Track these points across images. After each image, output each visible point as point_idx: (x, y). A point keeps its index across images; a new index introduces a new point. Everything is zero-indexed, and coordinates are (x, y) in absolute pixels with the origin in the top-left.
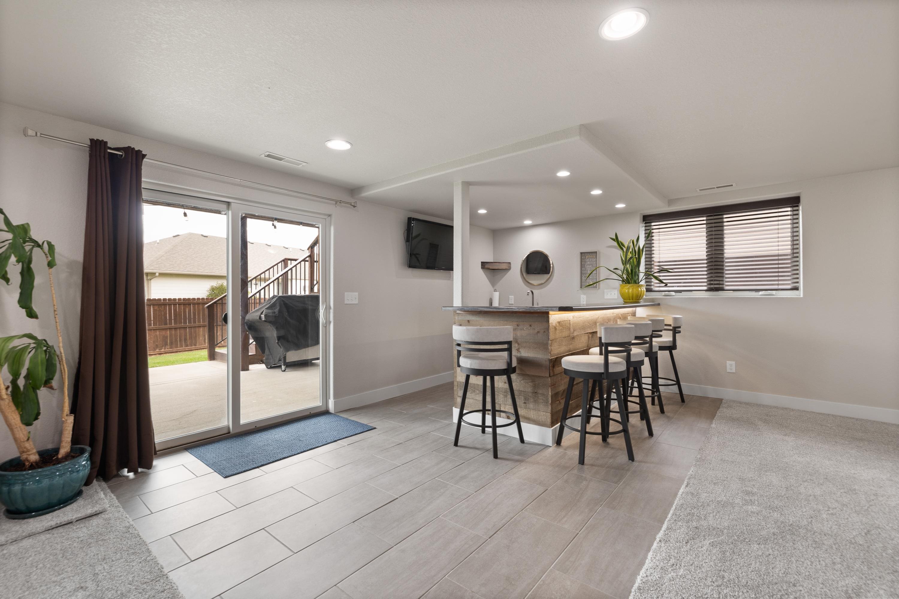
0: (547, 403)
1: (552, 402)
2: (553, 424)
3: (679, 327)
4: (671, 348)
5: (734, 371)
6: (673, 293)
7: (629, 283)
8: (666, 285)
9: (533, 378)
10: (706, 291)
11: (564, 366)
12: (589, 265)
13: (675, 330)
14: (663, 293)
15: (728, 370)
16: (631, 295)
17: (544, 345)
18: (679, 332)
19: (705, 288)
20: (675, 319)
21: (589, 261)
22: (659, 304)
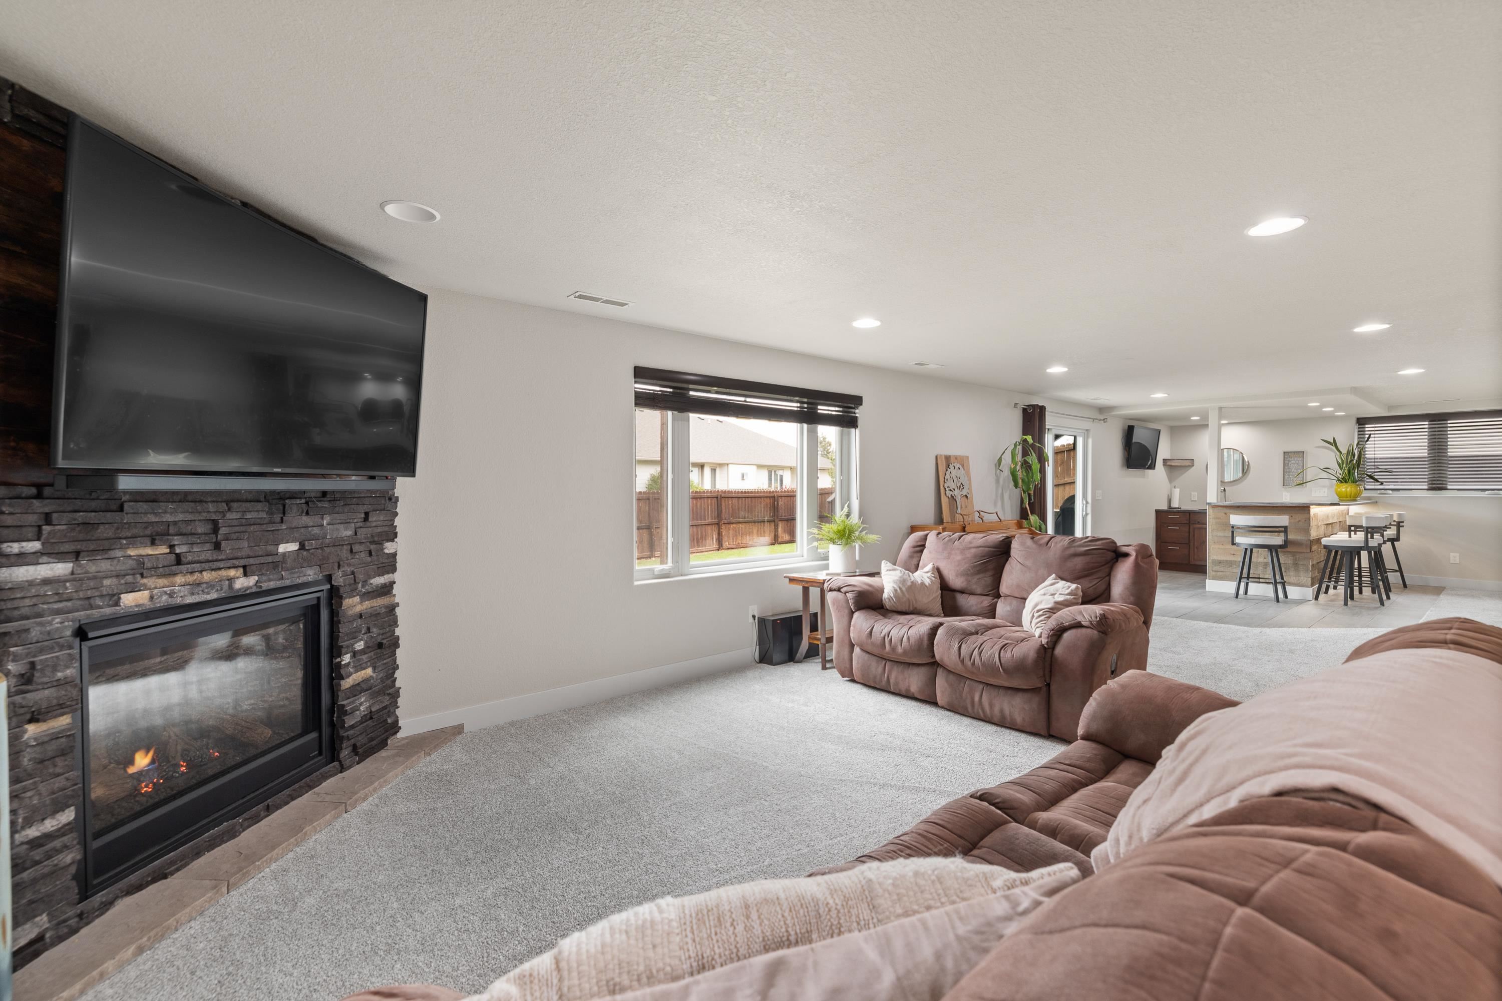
0: (1307, 570)
1: (1312, 570)
2: (1312, 585)
3: (1403, 522)
4: (1393, 540)
5: (1458, 562)
6: (1390, 492)
7: (1346, 482)
8: (1382, 484)
9: (1293, 554)
10: (1427, 490)
11: (1323, 543)
12: (1294, 464)
13: (1399, 525)
14: (1379, 491)
15: (1451, 562)
16: (1349, 494)
17: (1307, 530)
18: (1403, 526)
19: (1426, 487)
20: (1400, 515)
21: (1292, 460)
22: (1377, 502)
